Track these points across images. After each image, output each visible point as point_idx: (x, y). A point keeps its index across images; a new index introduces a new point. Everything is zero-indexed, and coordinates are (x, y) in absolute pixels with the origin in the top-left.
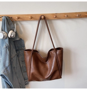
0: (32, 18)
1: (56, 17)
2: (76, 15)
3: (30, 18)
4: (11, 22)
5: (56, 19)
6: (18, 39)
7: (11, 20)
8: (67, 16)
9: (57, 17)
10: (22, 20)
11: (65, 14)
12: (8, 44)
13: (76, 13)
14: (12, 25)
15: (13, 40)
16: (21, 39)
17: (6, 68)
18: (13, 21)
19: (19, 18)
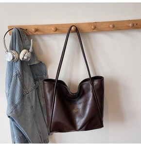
0: (56, 30)
1: (95, 28)
2: (128, 25)
3: (54, 30)
4: (26, 36)
5: (95, 31)
6: (36, 63)
7: (25, 34)
8: (114, 26)
9: (97, 28)
10: (42, 33)
11: (110, 23)
12: (19, 70)
13: (129, 21)
14: (27, 41)
15: (29, 64)
16: (41, 62)
17: (15, 107)
18: (28, 36)
19: (37, 30)
